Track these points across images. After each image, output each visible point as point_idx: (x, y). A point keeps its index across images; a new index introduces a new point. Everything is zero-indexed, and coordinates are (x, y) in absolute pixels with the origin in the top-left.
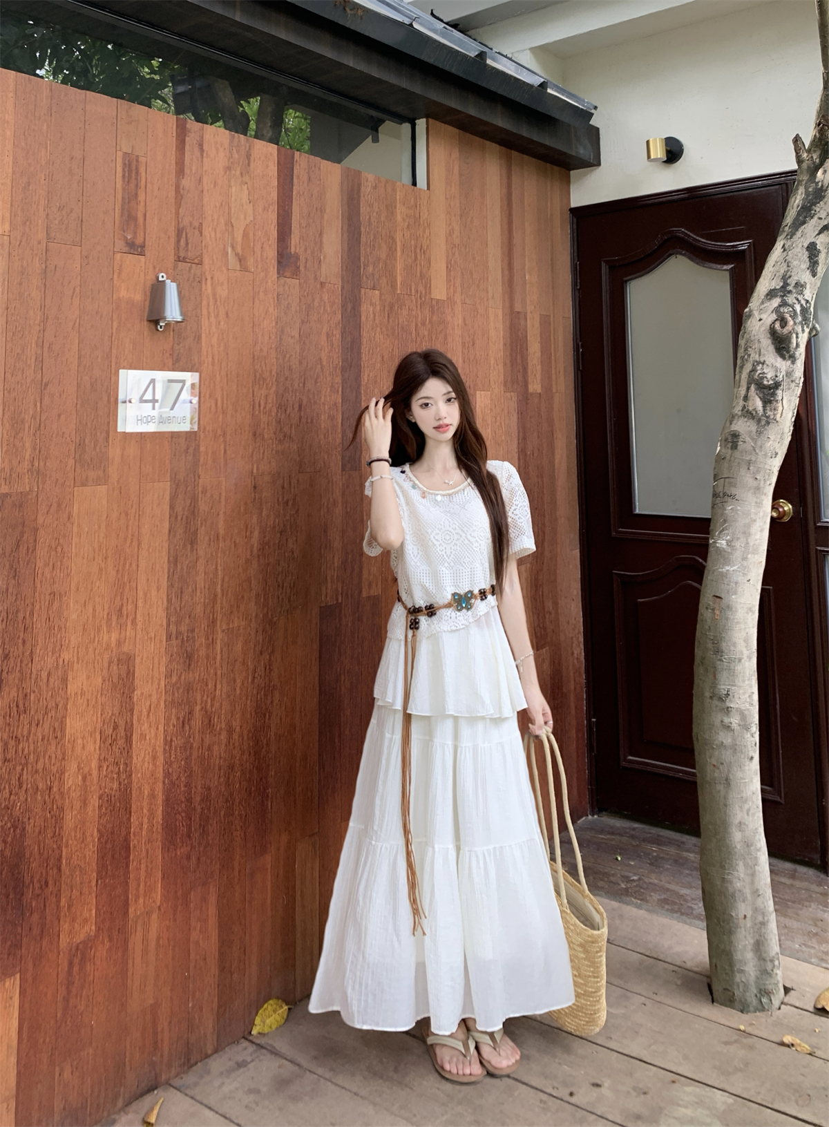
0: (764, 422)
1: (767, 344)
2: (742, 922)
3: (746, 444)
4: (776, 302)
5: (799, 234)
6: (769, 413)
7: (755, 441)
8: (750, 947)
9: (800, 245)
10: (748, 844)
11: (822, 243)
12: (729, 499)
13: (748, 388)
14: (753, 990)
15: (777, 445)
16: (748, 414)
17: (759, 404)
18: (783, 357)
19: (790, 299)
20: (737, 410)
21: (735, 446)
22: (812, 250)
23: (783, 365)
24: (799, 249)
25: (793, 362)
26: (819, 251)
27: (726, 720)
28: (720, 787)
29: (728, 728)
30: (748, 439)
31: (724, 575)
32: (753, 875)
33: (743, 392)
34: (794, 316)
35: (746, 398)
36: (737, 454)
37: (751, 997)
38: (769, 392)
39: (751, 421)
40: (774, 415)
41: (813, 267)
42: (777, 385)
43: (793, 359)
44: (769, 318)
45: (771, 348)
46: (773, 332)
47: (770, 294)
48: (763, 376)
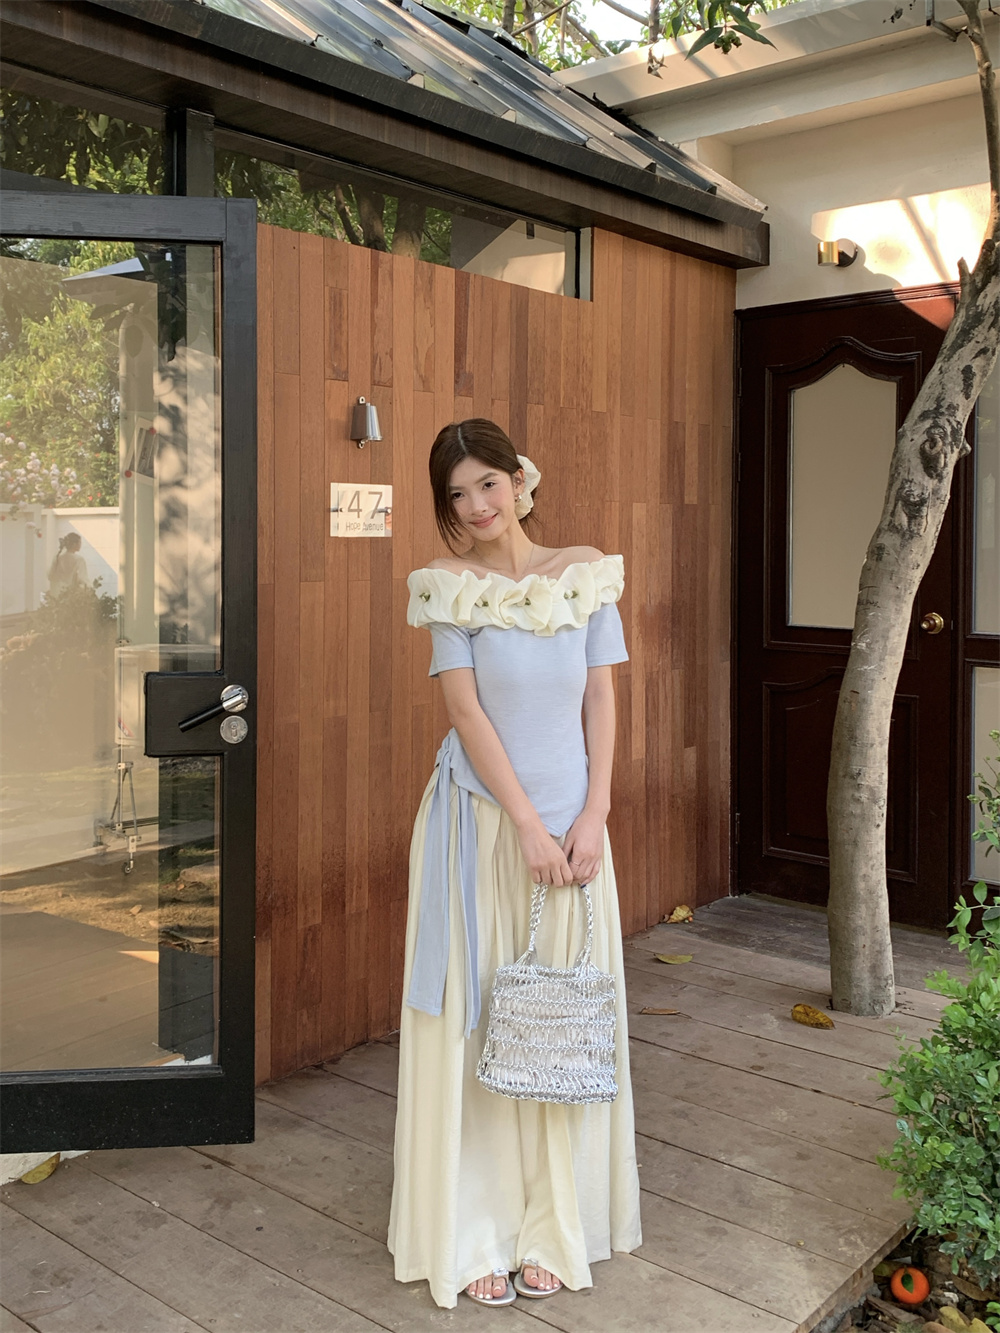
0: (909, 536)
1: (916, 463)
2: (861, 950)
3: (890, 556)
4: (928, 423)
5: (956, 357)
6: (914, 528)
7: (898, 553)
8: (866, 969)
9: (956, 369)
11: (977, 366)
12: (871, 607)
13: (896, 505)
14: (868, 999)
15: (919, 558)
16: (894, 528)
17: (904, 520)
18: (931, 476)
19: (942, 421)
20: (885, 525)
21: (879, 558)
22: (968, 373)
23: (930, 484)
24: (955, 373)
25: (940, 481)
26: (974, 374)
27: (857, 795)
28: (849, 847)
29: (858, 801)
30: (892, 551)
31: (863, 674)
33: (890, 508)
35: (893, 514)
36: (881, 565)
37: (866, 1004)
38: (915, 509)
39: (896, 535)
40: (919, 529)
41: (968, 388)
42: (923, 502)
43: (940, 478)
44: (920, 438)
45: (920, 467)
46: (922, 452)
47: (924, 416)
48: (910, 493)
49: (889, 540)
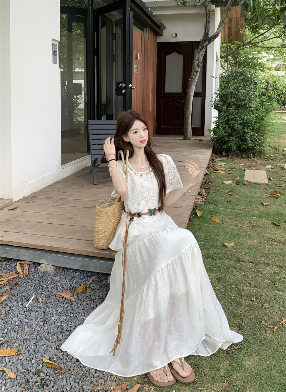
0: (196, 76)
1: (197, 66)
3: (194, 79)
4: (198, 61)
5: (201, 52)
10: (190, 124)
14: (189, 138)
17: (195, 74)
19: (199, 61)
21: (192, 79)
22: (202, 54)
23: (198, 69)
28: (187, 118)
29: (189, 111)
31: (190, 95)
33: (193, 72)
35: (194, 73)
38: (197, 72)
41: (202, 57)
42: (198, 71)
43: (199, 68)
44: (197, 63)
45: (197, 67)
46: (197, 65)
47: (197, 60)
48: (196, 70)
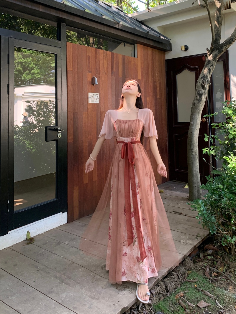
0: (200, 101)
1: (200, 87)
4: (202, 79)
5: (207, 66)
6: (201, 99)
7: (198, 104)
8: (196, 191)
10: (196, 174)
11: (211, 68)
12: (193, 115)
13: (197, 95)
15: (202, 105)
16: (197, 99)
17: (199, 98)
18: (203, 89)
19: (205, 79)
20: (195, 99)
21: (194, 105)
22: (209, 69)
23: (204, 91)
24: (207, 69)
25: (205, 90)
26: (211, 70)
27: (192, 153)
28: (191, 165)
29: (193, 155)
31: (192, 128)
32: (197, 179)
34: (206, 82)
35: (197, 97)
36: (195, 107)
38: (201, 96)
41: (210, 73)
44: (201, 82)
46: (202, 85)
48: (200, 93)
49: (196, 102)
